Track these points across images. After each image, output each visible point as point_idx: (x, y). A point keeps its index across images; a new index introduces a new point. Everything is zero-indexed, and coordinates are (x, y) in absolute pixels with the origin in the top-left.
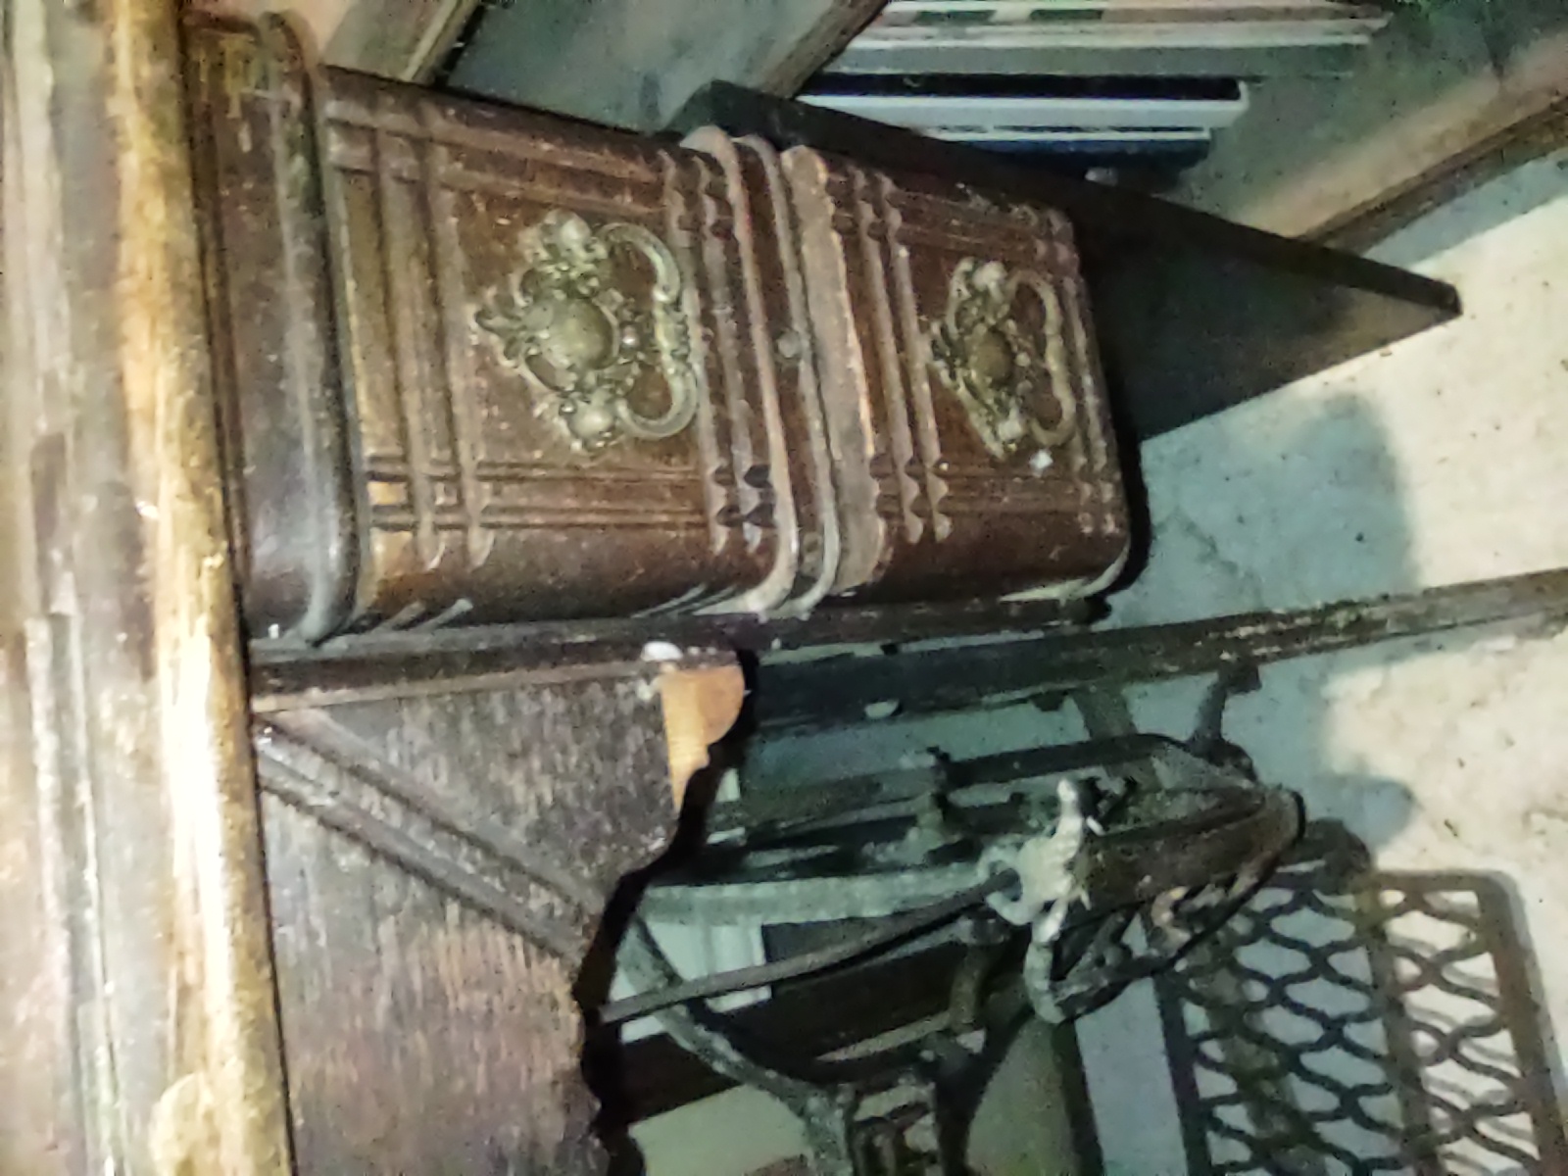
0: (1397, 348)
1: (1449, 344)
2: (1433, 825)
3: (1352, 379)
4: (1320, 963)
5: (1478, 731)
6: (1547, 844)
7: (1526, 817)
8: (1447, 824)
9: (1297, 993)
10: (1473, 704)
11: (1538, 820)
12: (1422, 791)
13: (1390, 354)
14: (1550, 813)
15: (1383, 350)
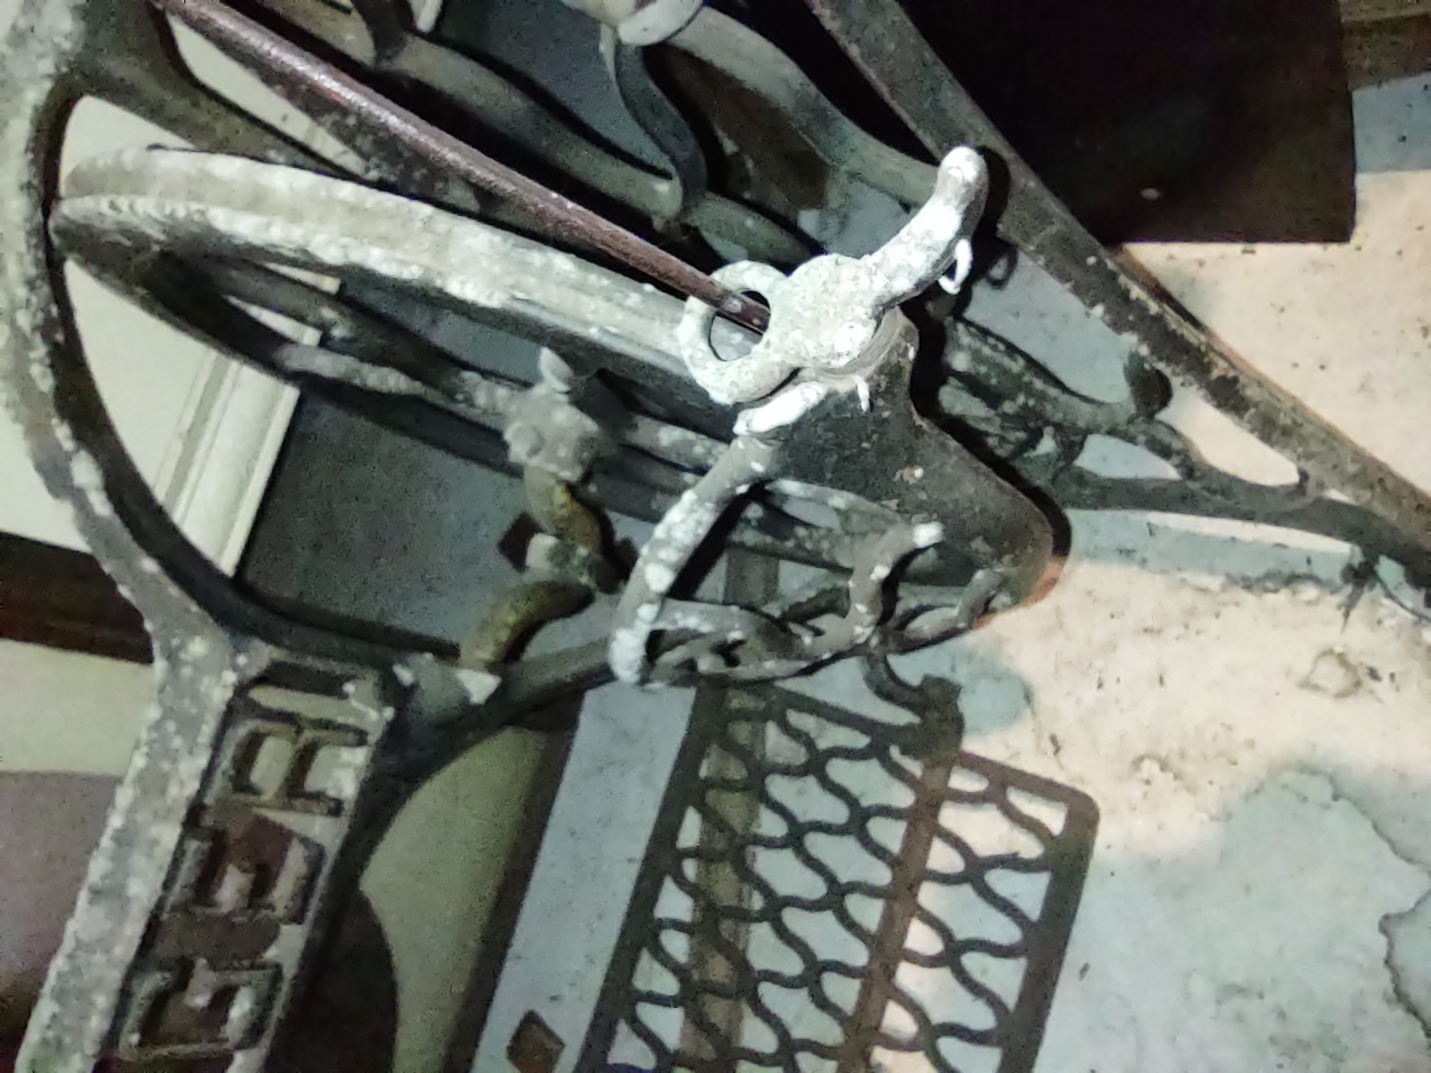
0: (1264, 250)
1: (1316, 266)
2: (1038, 734)
3: (1201, 264)
4: (858, 822)
5: (1135, 659)
6: (1145, 795)
7: (1140, 760)
8: (1053, 740)
9: (817, 844)
10: (1146, 630)
11: (1151, 768)
12: (1043, 698)
13: (1253, 252)
14: (1164, 766)
15: (1249, 246)
